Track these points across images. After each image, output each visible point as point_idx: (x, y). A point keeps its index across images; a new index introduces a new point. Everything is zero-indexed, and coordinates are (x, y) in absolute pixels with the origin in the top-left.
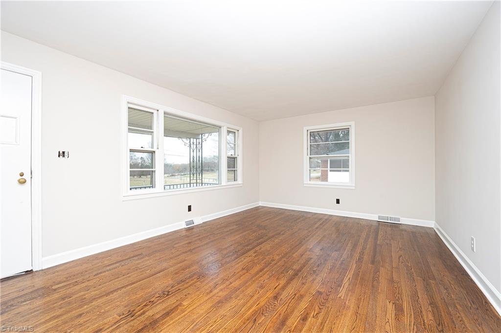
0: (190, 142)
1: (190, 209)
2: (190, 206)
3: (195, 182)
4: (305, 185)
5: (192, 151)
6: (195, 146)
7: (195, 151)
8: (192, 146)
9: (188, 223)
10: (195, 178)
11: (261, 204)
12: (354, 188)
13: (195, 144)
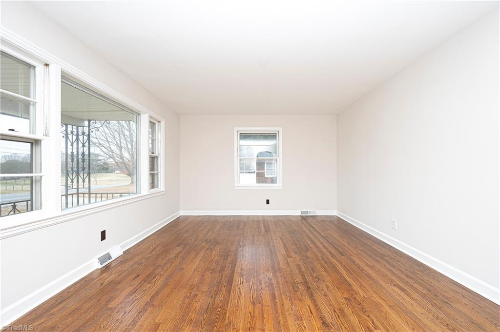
0: (66, 130)
1: (103, 236)
2: (104, 231)
3: (76, 192)
4: (235, 188)
5: (69, 144)
6: (75, 138)
7: (75, 144)
8: (70, 136)
9: (102, 260)
10: (75, 187)
11: (182, 213)
12: (281, 188)
13: (75, 133)
